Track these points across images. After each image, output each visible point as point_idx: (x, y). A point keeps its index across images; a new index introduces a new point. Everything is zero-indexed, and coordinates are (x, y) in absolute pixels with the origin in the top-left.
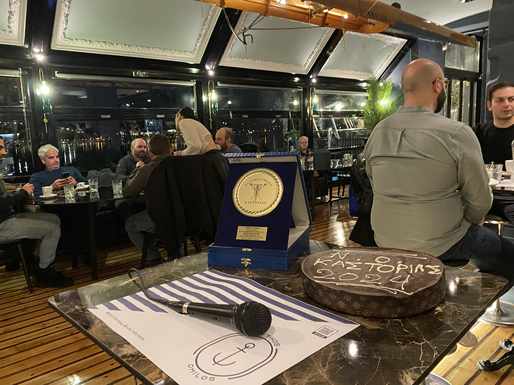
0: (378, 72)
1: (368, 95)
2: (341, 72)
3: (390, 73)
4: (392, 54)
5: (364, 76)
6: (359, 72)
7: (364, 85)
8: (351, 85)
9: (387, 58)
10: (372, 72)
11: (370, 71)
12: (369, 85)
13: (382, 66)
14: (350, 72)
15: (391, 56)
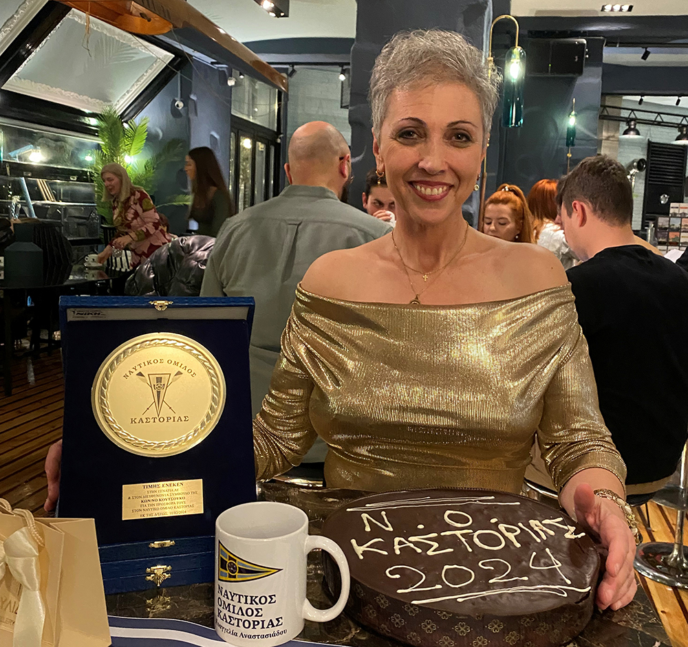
0: (121, 102)
1: (102, 143)
2: (51, 89)
3: (141, 108)
4: (148, 74)
5: (94, 105)
6: (85, 97)
7: (93, 122)
8: (68, 119)
9: (138, 81)
10: (110, 101)
11: (106, 99)
12: (103, 124)
13: (128, 92)
14: (68, 93)
15: (145, 78)
